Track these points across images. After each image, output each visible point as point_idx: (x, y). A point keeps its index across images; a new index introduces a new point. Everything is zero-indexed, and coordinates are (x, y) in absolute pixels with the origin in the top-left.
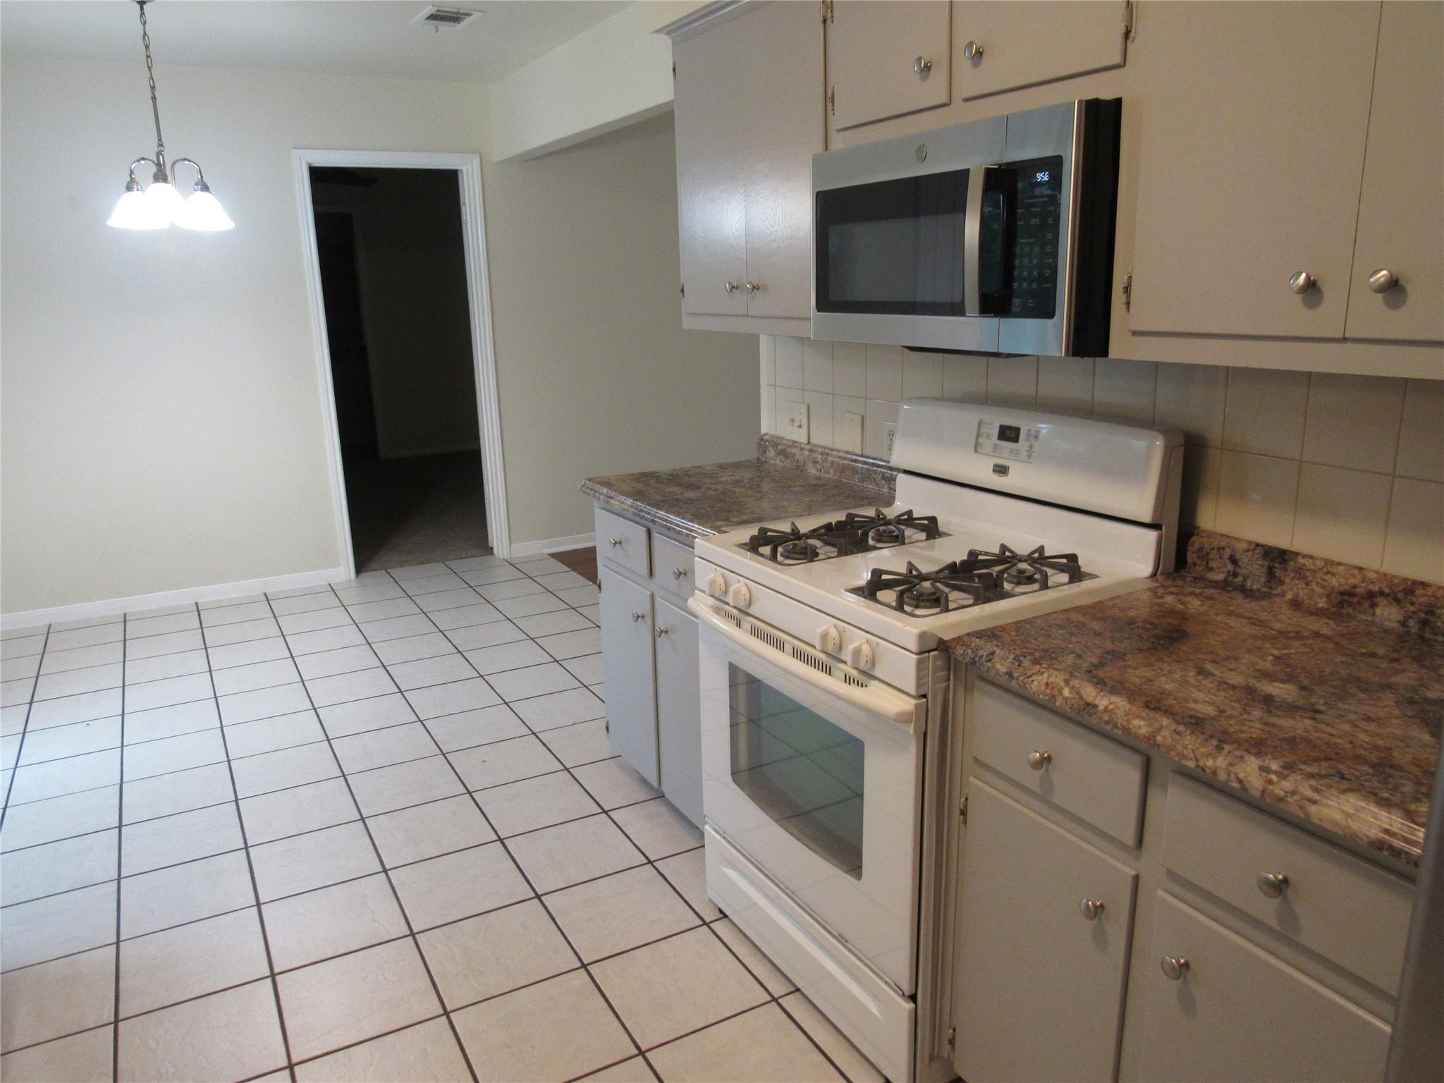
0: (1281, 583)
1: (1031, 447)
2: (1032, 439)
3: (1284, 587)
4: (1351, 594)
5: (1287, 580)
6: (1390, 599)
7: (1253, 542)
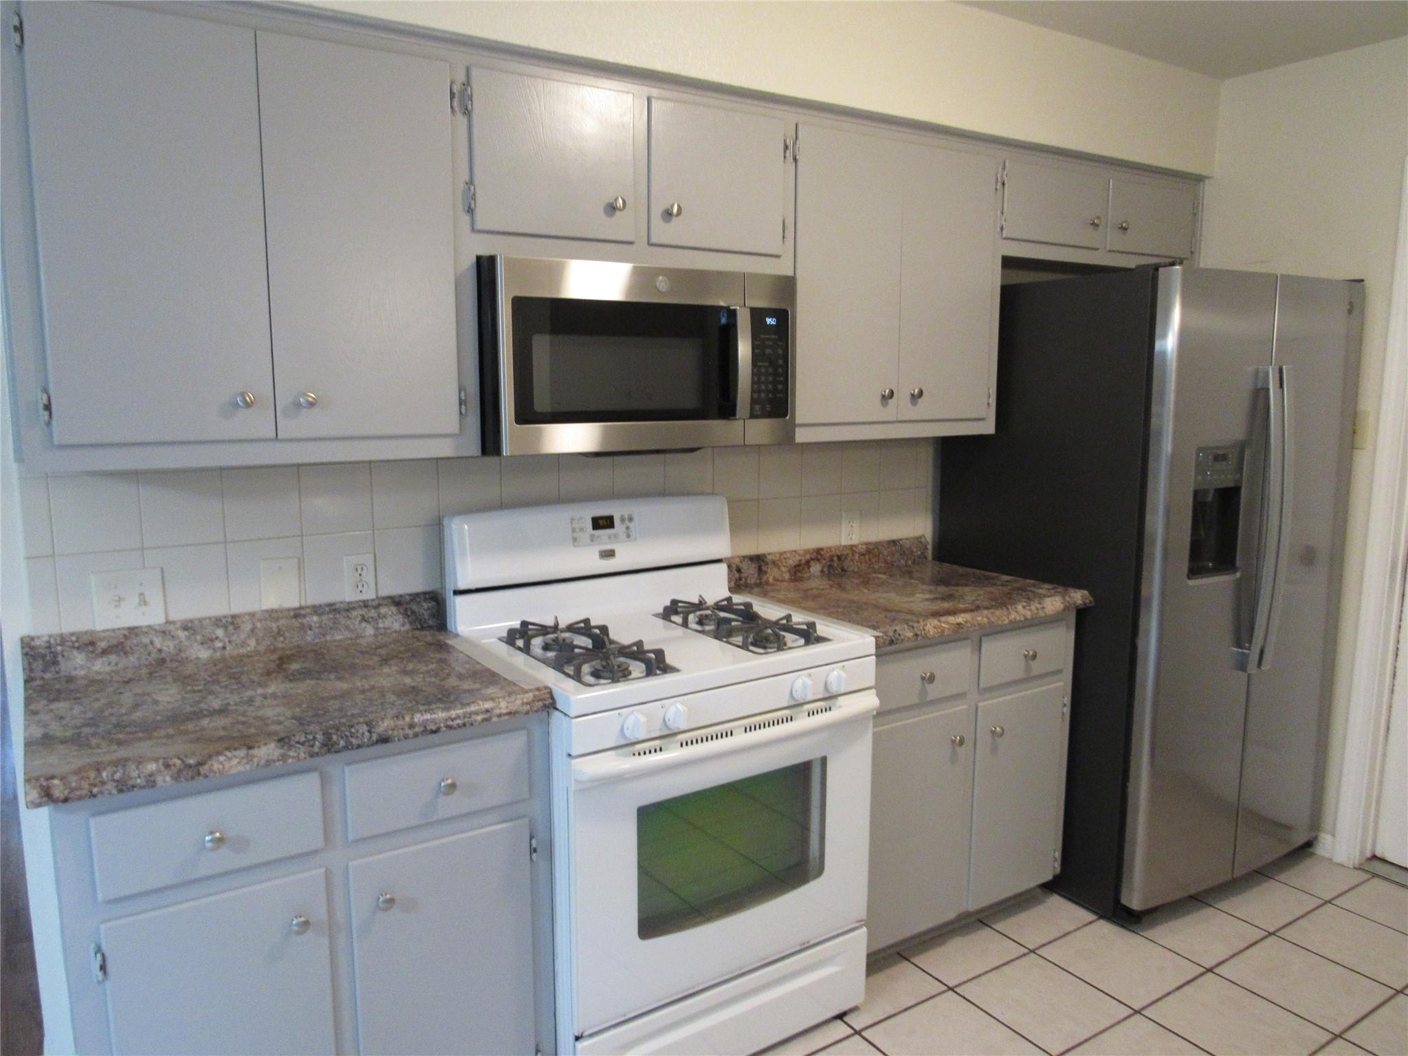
0: (766, 573)
1: (628, 528)
2: (627, 522)
3: (768, 575)
4: (799, 565)
5: (769, 570)
6: (816, 561)
7: (746, 556)
